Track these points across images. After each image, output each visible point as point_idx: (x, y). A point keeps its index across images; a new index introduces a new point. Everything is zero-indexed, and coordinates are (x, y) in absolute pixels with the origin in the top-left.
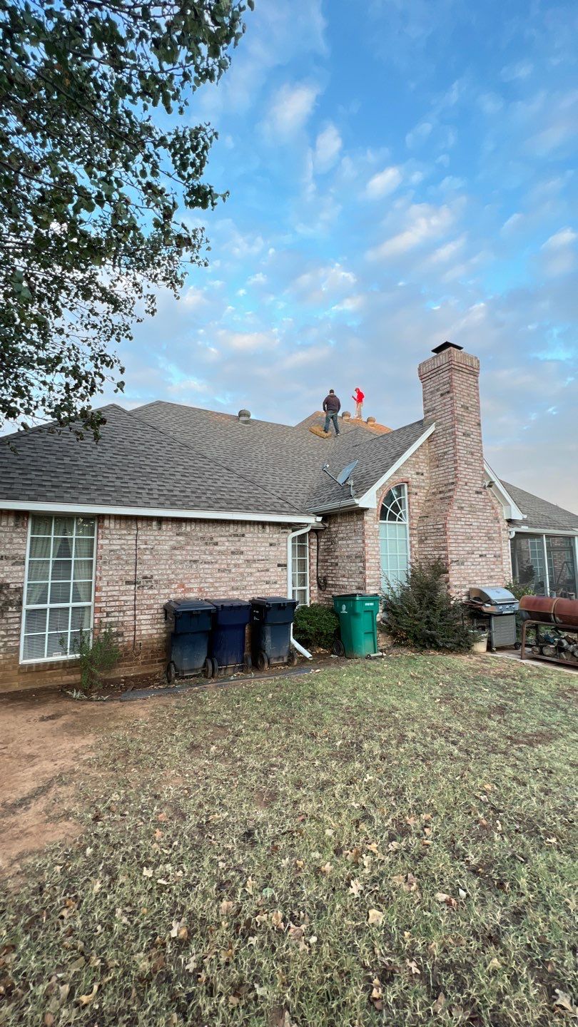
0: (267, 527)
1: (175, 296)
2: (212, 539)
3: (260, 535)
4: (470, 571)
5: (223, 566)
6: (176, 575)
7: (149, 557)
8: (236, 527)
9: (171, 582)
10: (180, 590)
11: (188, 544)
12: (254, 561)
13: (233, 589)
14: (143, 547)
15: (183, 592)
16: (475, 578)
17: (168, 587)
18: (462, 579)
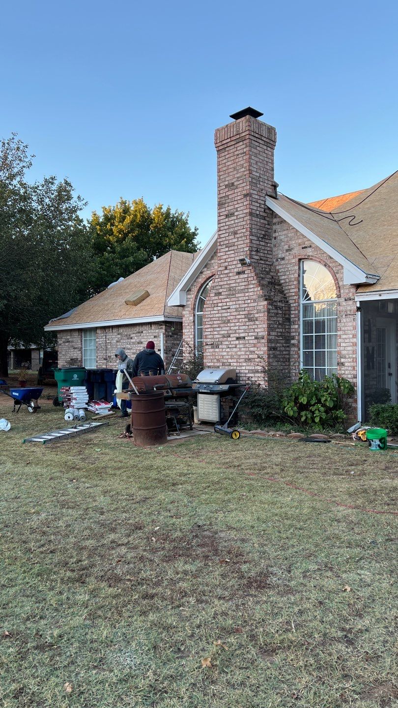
0: (153, 326)
3: (149, 332)
4: (225, 354)
7: (110, 346)
8: (139, 328)
11: (121, 339)
14: (108, 341)
16: (230, 361)
18: (215, 361)
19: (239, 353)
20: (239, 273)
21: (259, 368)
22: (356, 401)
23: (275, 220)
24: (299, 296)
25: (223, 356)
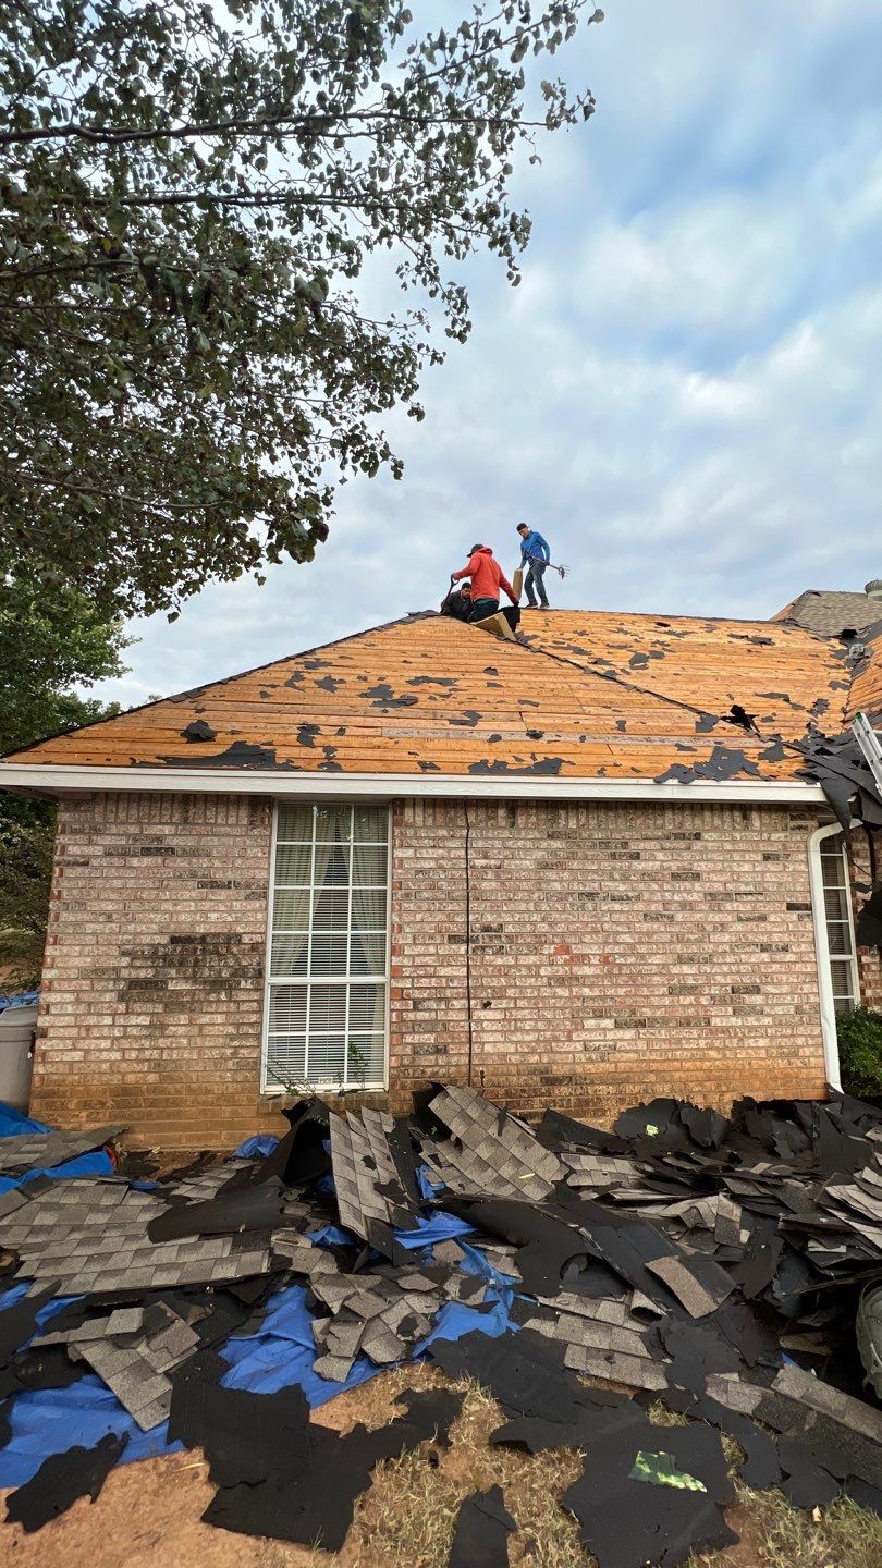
0: (755, 815)
1: (510, 276)
2: (625, 844)
3: (738, 836)
5: (653, 907)
6: (550, 925)
7: (494, 885)
8: (678, 819)
9: (540, 941)
10: (560, 959)
11: (573, 856)
12: (728, 896)
13: (681, 960)
14: (480, 863)
15: (566, 963)
17: (534, 949)
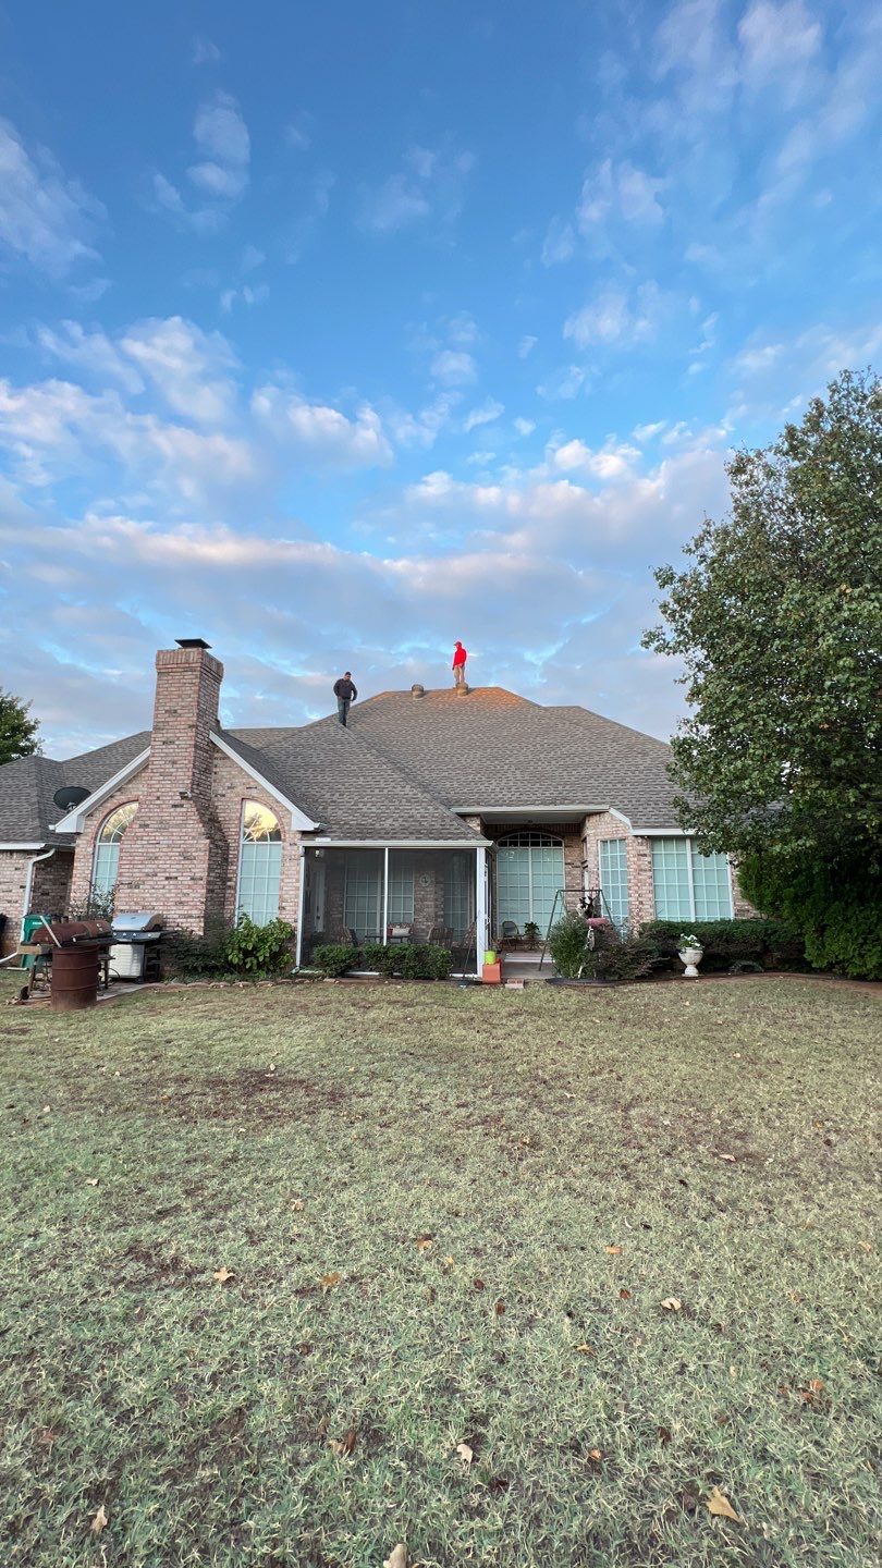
4: (148, 895)
16: (154, 904)
18: (132, 903)
19: (168, 895)
20: (175, 806)
21: (195, 912)
22: (295, 945)
23: (216, 755)
24: (239, 835)
25: (144, 898)
